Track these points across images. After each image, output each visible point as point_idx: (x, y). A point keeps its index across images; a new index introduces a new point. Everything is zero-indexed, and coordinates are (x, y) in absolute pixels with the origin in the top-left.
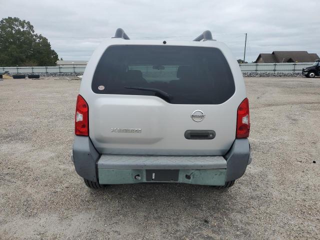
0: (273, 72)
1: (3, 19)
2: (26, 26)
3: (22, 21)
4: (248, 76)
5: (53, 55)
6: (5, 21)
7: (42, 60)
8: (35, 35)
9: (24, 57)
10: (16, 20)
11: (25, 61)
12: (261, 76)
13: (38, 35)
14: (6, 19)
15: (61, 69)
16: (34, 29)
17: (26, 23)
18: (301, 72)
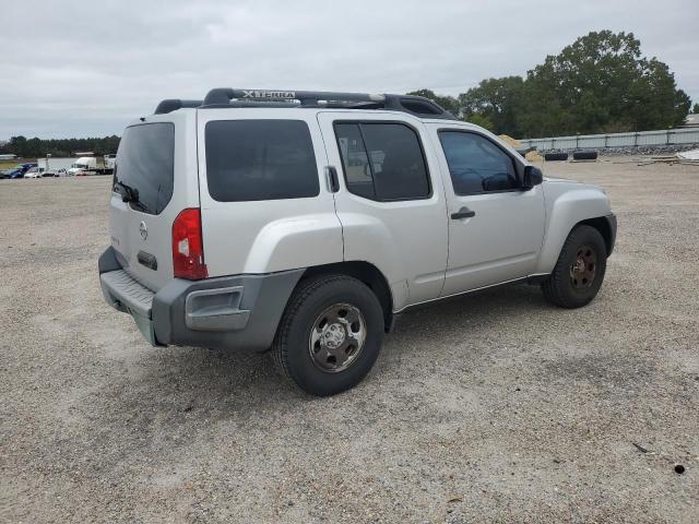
1: (579, 40)
2: (624, 45)
3: (617, 34)
5: (678, 102)
6: (581, 43)
7: (645, 117)
8: (641, 62)
9: (607, 114)
10: (605, 35)
11: (607, 123)
13: (649, 60)
14: (585, 38)
15: (671, 136)
16: (641, 48)
17: (625, 39)
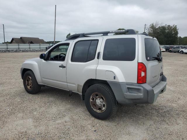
0: (29, 49)
4: (15, 52)
12: (23, 52)
18: (45, 49)
